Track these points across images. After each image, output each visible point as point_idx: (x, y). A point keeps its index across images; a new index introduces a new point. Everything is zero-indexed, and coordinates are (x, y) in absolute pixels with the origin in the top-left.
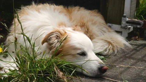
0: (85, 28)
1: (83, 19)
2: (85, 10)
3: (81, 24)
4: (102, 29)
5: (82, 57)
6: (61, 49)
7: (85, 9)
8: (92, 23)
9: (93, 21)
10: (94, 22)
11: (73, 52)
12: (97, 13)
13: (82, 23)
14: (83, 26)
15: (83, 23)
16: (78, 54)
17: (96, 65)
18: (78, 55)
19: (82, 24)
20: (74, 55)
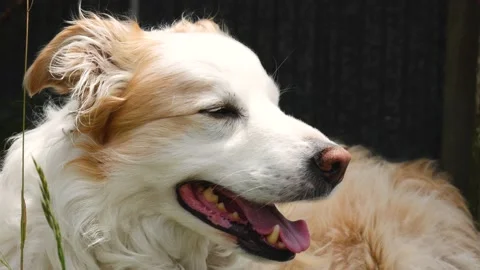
0: (362, 250)
1: (352, 204)
2: (371, 161)
3: (342, 231)
4: (453, 257)
5: (220, 123)
6: (122, 99)
7: (369, 157)
8: (401, 229)
9: (403, 214)
10: (407, 220)
11: (180, 104)
12: (434, 175)
13: (347, 224)
14: (353, 241)
15: (352, 229)
16: (202, 111)
17: (295, 147)
18: (201, 116)
19: (347, 231)
20: (180, 119)
